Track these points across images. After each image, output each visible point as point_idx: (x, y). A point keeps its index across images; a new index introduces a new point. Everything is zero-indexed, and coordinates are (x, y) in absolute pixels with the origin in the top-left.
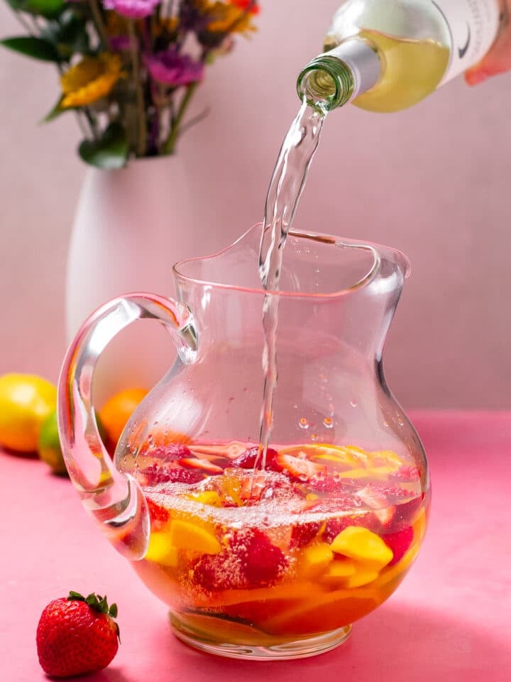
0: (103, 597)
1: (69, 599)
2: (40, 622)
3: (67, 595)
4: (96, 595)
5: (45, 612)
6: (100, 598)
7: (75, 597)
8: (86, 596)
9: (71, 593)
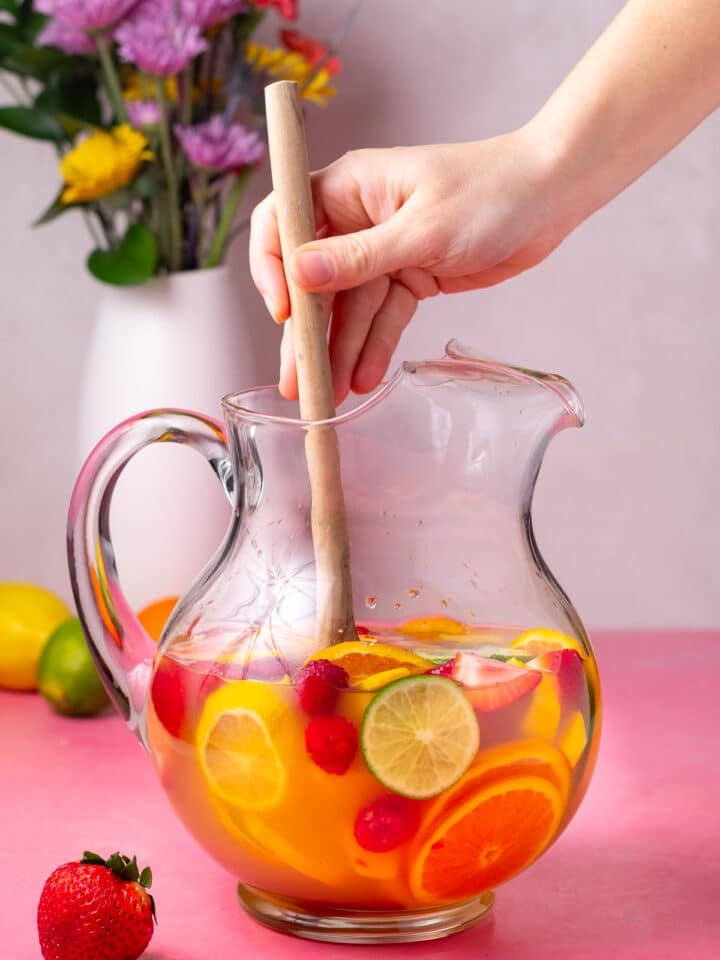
0: (131, 859)
1: (84, 862)
2: (43, 895)
3: (80, 857)
4: (121, 855)
5: (49, 880)
6: (128, 861)
7: (91, 860)
8: (106, 858)
9: (86, 854)
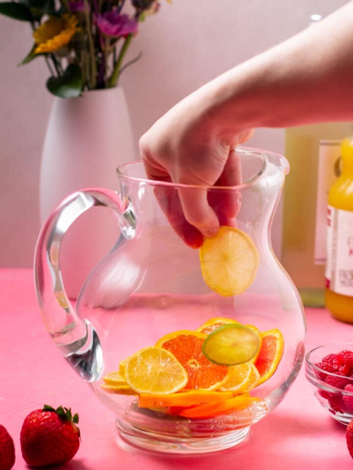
0: (68, 409)
1: (44, 410)
2: (23, 427)
3: (42, 408)
4: (63, 407)
5: (26, 420)
7: (47, 409)
8: (55, 408)
9: (45, 406)
